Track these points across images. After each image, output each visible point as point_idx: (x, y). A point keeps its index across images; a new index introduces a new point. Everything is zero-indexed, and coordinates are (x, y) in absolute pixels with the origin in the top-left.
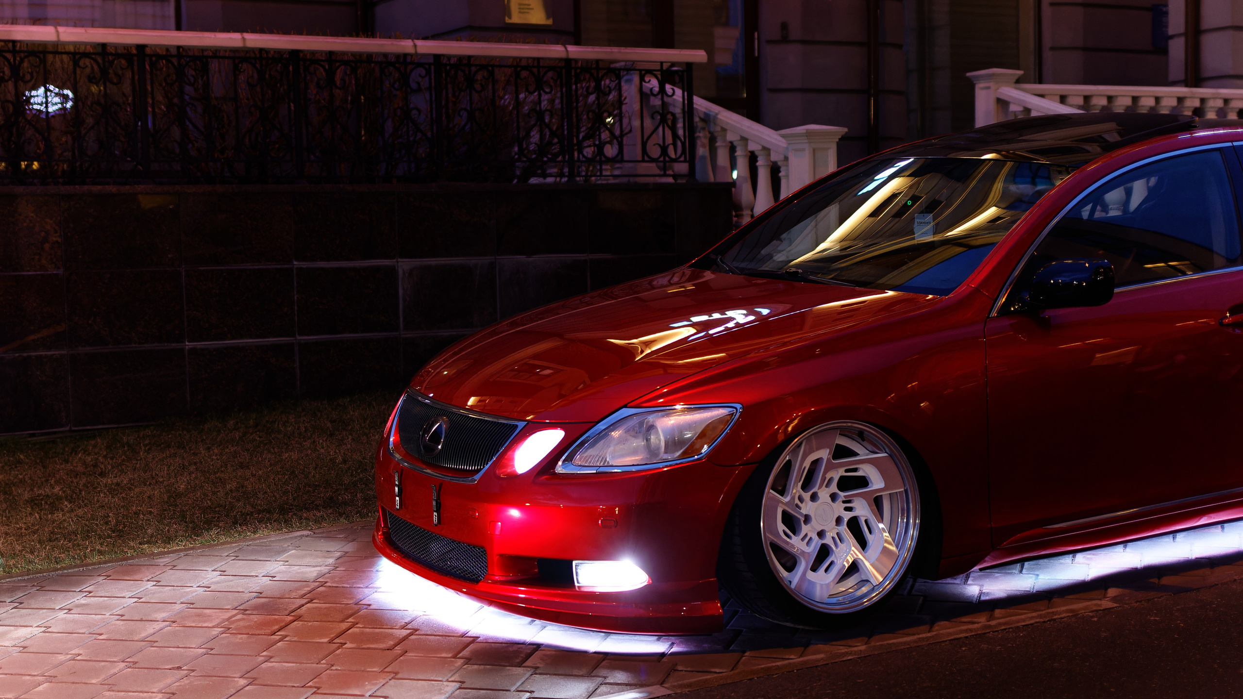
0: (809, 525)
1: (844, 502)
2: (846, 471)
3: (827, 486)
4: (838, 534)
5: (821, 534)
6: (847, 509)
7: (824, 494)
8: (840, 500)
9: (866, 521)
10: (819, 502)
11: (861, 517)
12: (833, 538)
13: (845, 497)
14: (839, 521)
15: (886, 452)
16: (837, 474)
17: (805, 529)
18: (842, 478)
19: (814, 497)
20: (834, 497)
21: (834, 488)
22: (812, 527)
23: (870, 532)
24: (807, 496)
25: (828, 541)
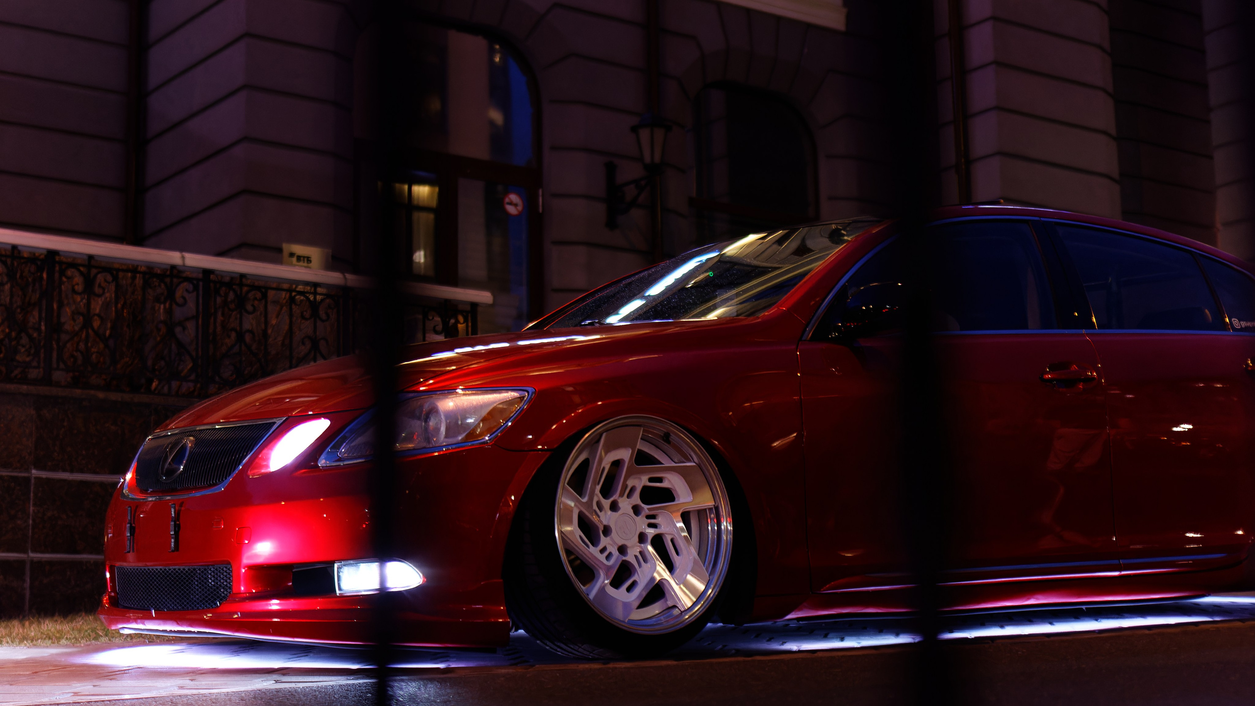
0: (608, 538)
1: (648, 517)
2: (651, 480)
3: (629, 496)
4: (641, 552)
5: (622, 550)
6: (651, 525)
7: (625, 505)
8: (644, 514)
9: (672, 540)
10: (620, 512)
11: (666, 535)
12: (636, 557)
13: (649, 509)
14: (642, 538)
15: (694, 462)
16: (641, 481)
17: (604, 541)
18: (645, 489)
19: (614, 507)
20: (636, 510)
21: (636, 499)
22: (612, 539)
23: (678, 554)
24: (606, 503)
25: (630, 558)
